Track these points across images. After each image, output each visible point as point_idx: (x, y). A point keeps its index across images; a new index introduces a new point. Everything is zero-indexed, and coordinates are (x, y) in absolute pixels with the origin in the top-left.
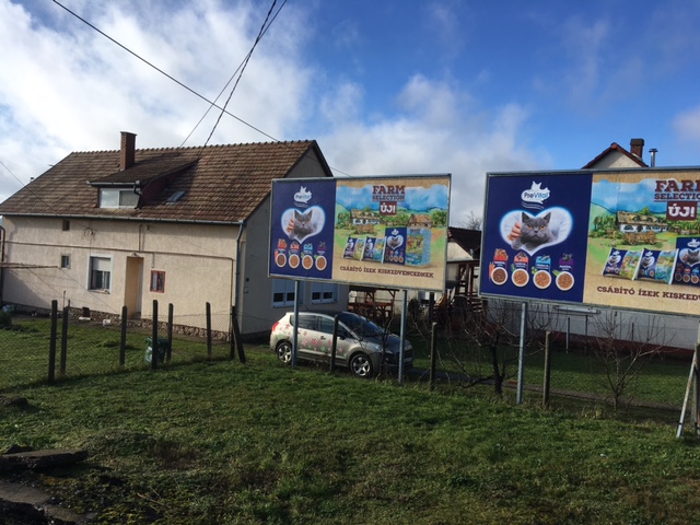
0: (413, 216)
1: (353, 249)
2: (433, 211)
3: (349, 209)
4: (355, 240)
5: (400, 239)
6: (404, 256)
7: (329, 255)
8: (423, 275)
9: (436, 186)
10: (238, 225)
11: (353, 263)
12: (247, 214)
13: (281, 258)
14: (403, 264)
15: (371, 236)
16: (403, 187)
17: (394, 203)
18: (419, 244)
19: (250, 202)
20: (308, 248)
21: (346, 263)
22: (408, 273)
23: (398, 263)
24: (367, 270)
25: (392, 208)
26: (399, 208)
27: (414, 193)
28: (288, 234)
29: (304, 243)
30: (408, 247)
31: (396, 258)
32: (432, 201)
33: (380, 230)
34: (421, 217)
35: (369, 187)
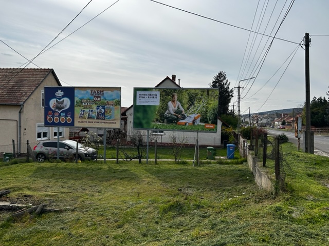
0: (107, 102)
1: (83, 114)
2: (115, 100)
3: (81, 99)
4: (84, 111)
5: (103, 110)
6: (105, 116)
7: (73, 117)
8: (112, 123)
9: (116, 91)
10: (20, 105)
11: (84, 120)
12: (24, 100)
13: (50, 119)
14: (104, 119)
15: (91, 109)
16: (103, 91)
17: (100, 97)
18: (110, 112)
19: (24, 95)
20: (63, 114)
21: (80, 120)
22: (106, 123)
23: (102, 119)
24: (89, 122)
25: (99, 99)
26: (102, 99)
27: (107, 94)
28: (53, 109)
29: (61, 112)
30: (106, 113)
31: (101, 117)
32: (114, 97)
33: (95, 107)
34: (110, 102)
35: (89, 91)
